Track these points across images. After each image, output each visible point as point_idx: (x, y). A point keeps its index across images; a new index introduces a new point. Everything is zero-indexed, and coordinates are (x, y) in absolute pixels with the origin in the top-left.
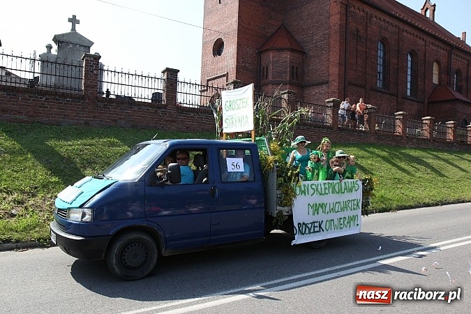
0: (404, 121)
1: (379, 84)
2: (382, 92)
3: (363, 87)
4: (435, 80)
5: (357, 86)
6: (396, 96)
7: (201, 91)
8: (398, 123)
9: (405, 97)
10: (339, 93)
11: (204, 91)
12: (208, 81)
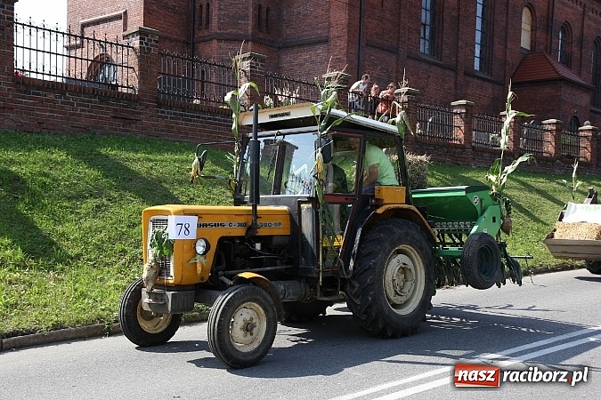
0: (468, 118)
1: (424, 47)
2: (428, 62)
3: (393, 51)
4: (525, 42)
5: (382, 49)
6: (455, 70)
7: (69, 48)
8: (458, 121)
9: (470, 73)
10: (349, 61)
12: (84, 25)
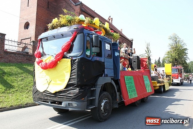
7: (18, 44)
11: (19, 44)
12: (21, 40)
